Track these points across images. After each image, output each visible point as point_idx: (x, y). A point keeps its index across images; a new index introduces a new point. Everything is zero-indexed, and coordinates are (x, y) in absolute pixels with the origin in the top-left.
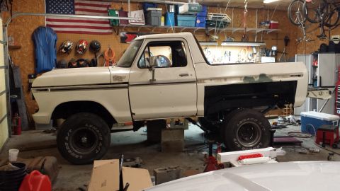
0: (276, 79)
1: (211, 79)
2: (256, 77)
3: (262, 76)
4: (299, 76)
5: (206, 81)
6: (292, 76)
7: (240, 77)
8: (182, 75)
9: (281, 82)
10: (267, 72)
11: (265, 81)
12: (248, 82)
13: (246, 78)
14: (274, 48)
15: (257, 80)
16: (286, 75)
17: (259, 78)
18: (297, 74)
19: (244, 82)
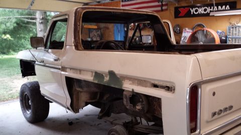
0: (127, 86)
1: (71, 69)
2: (106, 74)
4: (168, 88)
5: (67, 70)
7: (92, 72)
8: (55, 60)
12: (97, 82)
13: (96, 74)
16: (145, 81)
17: (110, 78)
18: (165, 85)
19: (93, 80)
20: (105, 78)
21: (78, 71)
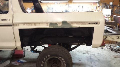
0: (75, 26)
1: (24, 24)
2: (59, 23)
3: (64, 22)
4: (96, 23)
5: (20, 25)
6: (90, 23)
7: (47, 23)
8: (3, 20)
9: (79, 28)
10: (68, 20)
11: (66, 26)
12: (53, 27)
13: (51, 24)
14: (111, 3)
15: (60, 25)
16: (85, 22)
17: (62, 24)
18: (95, 22)
19: (49, 27)
20: (59, 25)
21: (34, 24)
